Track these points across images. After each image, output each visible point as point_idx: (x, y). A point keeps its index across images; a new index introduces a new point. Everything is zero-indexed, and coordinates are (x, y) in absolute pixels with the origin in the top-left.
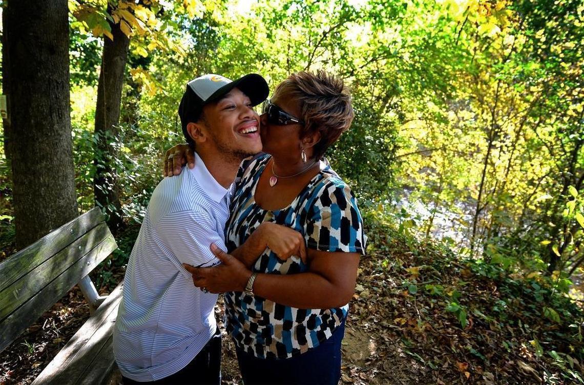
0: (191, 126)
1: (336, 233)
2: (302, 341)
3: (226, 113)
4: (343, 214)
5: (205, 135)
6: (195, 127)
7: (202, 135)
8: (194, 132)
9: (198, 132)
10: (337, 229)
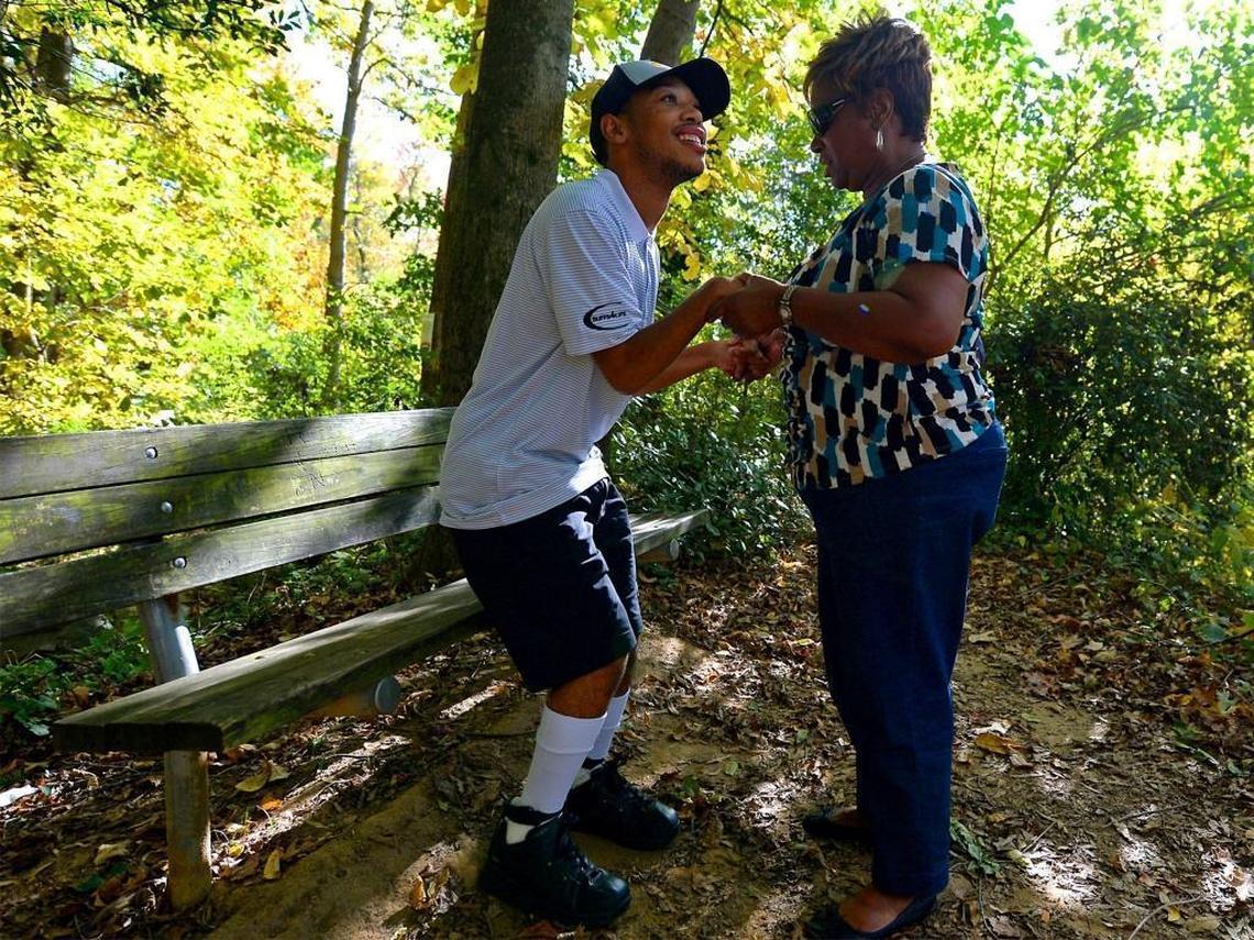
0: (609, 123)
1: (909, 239)
2: (853, 458)
3: (663, 106)
4: (922, 208)
5: (625, 133)
6: (613, 122)
7: (621, 134)
8: (610, 128)
9: (616, 130)
10: (911, 232)
